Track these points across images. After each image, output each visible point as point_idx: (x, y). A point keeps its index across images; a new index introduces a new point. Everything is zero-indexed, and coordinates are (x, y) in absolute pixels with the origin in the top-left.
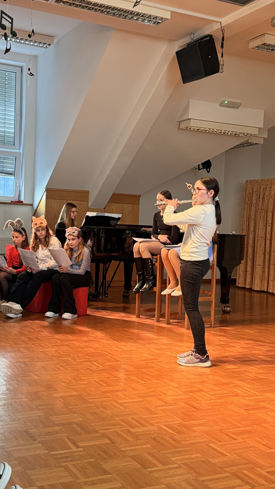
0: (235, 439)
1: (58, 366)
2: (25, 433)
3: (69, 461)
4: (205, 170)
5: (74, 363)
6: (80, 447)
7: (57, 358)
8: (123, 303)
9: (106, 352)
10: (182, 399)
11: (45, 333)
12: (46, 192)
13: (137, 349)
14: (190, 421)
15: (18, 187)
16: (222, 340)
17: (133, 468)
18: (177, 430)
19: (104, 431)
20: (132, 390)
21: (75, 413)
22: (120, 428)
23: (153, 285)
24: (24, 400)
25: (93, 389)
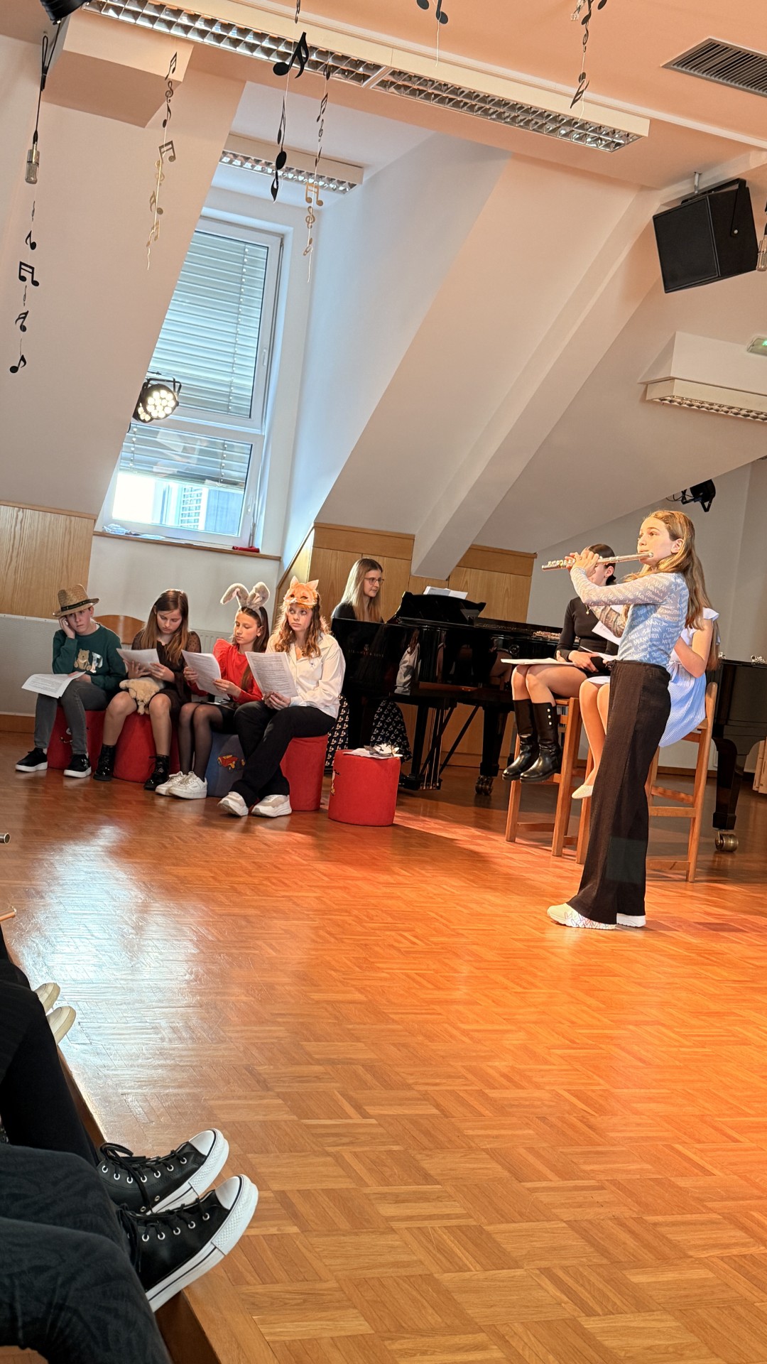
0: (737, 1141)
1: (322, 933)
2: (244, 1071)
3: (344, 1144)
4: (698, 503)
5: (359, 929)
6: (371, 1117)
7: (319, 915)
8: (476, 805)
9: (432, 912)
10: (611, 1037)
11: (293, 857)
12: (314, 530)
13: (507, 914)
14: (628, 1088)
15: (252, 514)
16: (713, 912)
17: (491, 1177)
18: (597, 1106)
19: (426, 1088)
20: (493, 1004)
21: (358, 1040)
22: (466, 1085)
23: (554, 768)
24: (244, 998)
25: (402, 992)
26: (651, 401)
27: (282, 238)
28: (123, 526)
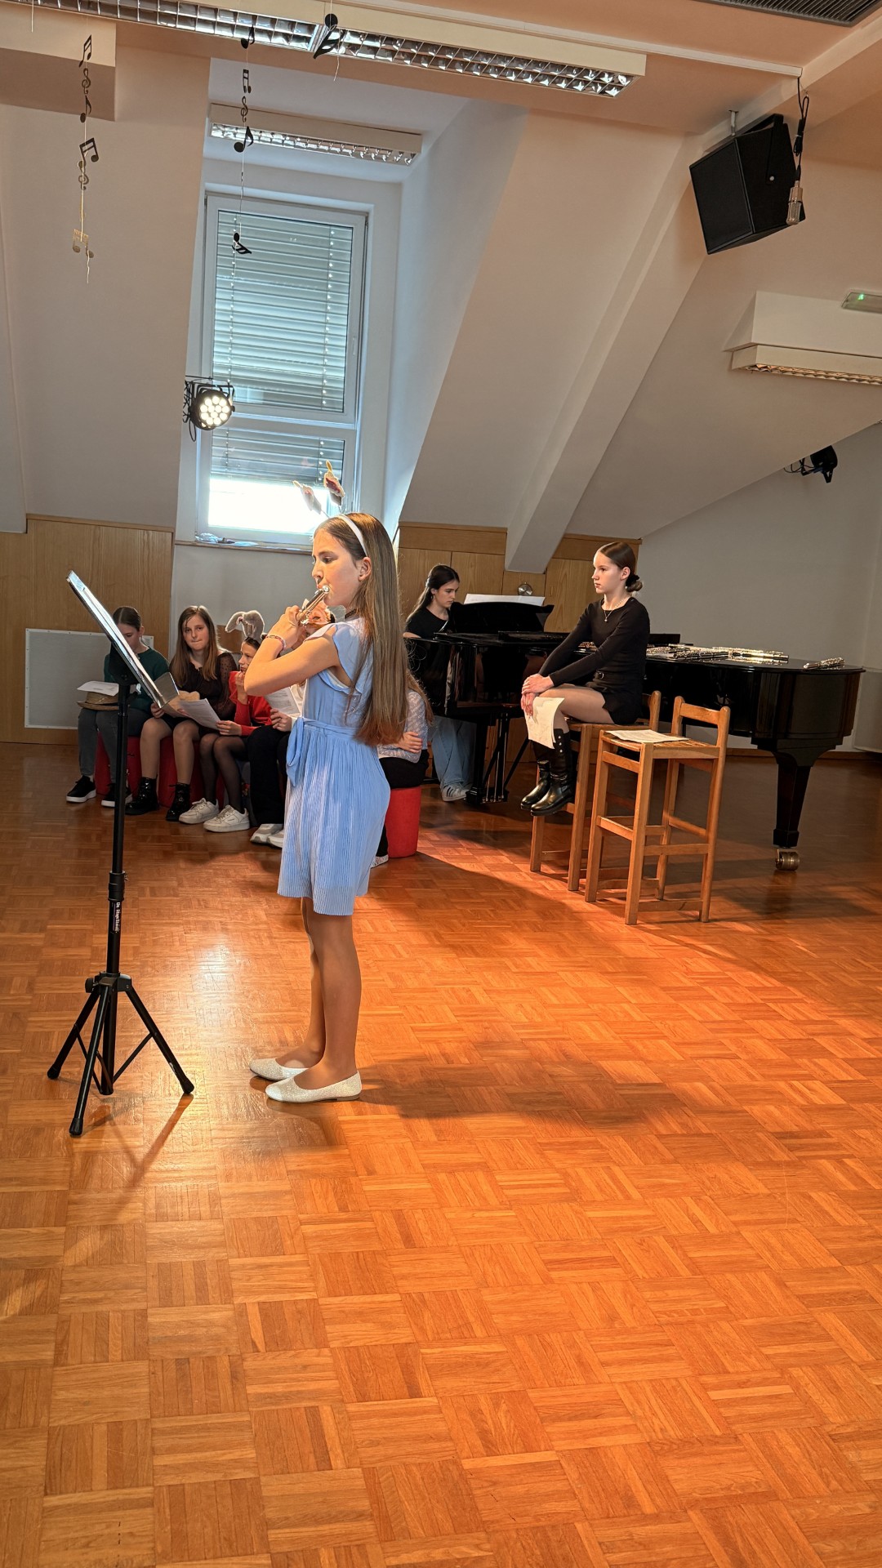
26: (739, 369)
27: (367, 217)
28: (215, 534)
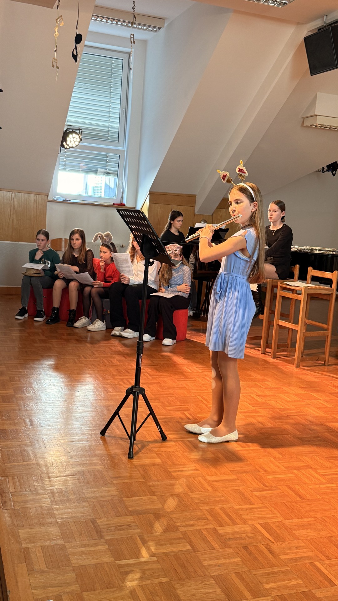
2: (91, 524)
4: (330, 172)
10: (285, 480)
12: (149, 195)
14: (292, 518)
15: (121, 187)
18: (275, 535)
19: (186, 529)
21: (154, 493)
24: (99, 467)
26: (306, 126)
27: (129, 54)
28: (61, 197)
